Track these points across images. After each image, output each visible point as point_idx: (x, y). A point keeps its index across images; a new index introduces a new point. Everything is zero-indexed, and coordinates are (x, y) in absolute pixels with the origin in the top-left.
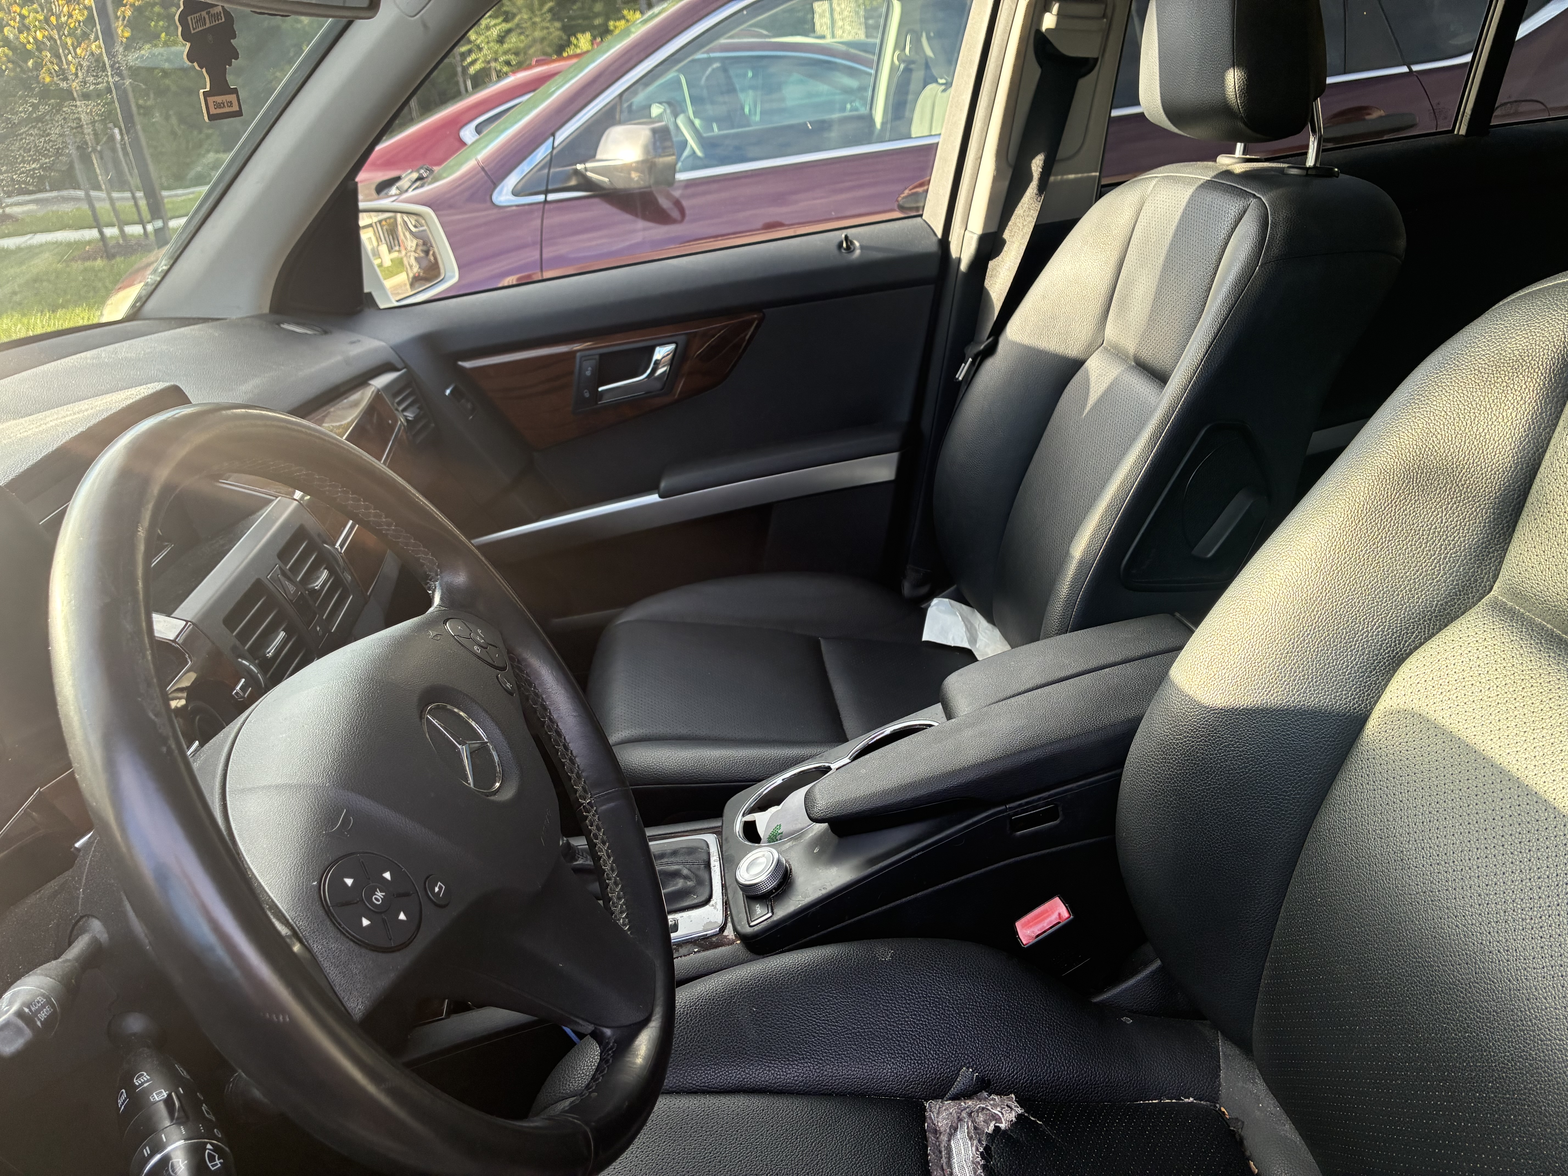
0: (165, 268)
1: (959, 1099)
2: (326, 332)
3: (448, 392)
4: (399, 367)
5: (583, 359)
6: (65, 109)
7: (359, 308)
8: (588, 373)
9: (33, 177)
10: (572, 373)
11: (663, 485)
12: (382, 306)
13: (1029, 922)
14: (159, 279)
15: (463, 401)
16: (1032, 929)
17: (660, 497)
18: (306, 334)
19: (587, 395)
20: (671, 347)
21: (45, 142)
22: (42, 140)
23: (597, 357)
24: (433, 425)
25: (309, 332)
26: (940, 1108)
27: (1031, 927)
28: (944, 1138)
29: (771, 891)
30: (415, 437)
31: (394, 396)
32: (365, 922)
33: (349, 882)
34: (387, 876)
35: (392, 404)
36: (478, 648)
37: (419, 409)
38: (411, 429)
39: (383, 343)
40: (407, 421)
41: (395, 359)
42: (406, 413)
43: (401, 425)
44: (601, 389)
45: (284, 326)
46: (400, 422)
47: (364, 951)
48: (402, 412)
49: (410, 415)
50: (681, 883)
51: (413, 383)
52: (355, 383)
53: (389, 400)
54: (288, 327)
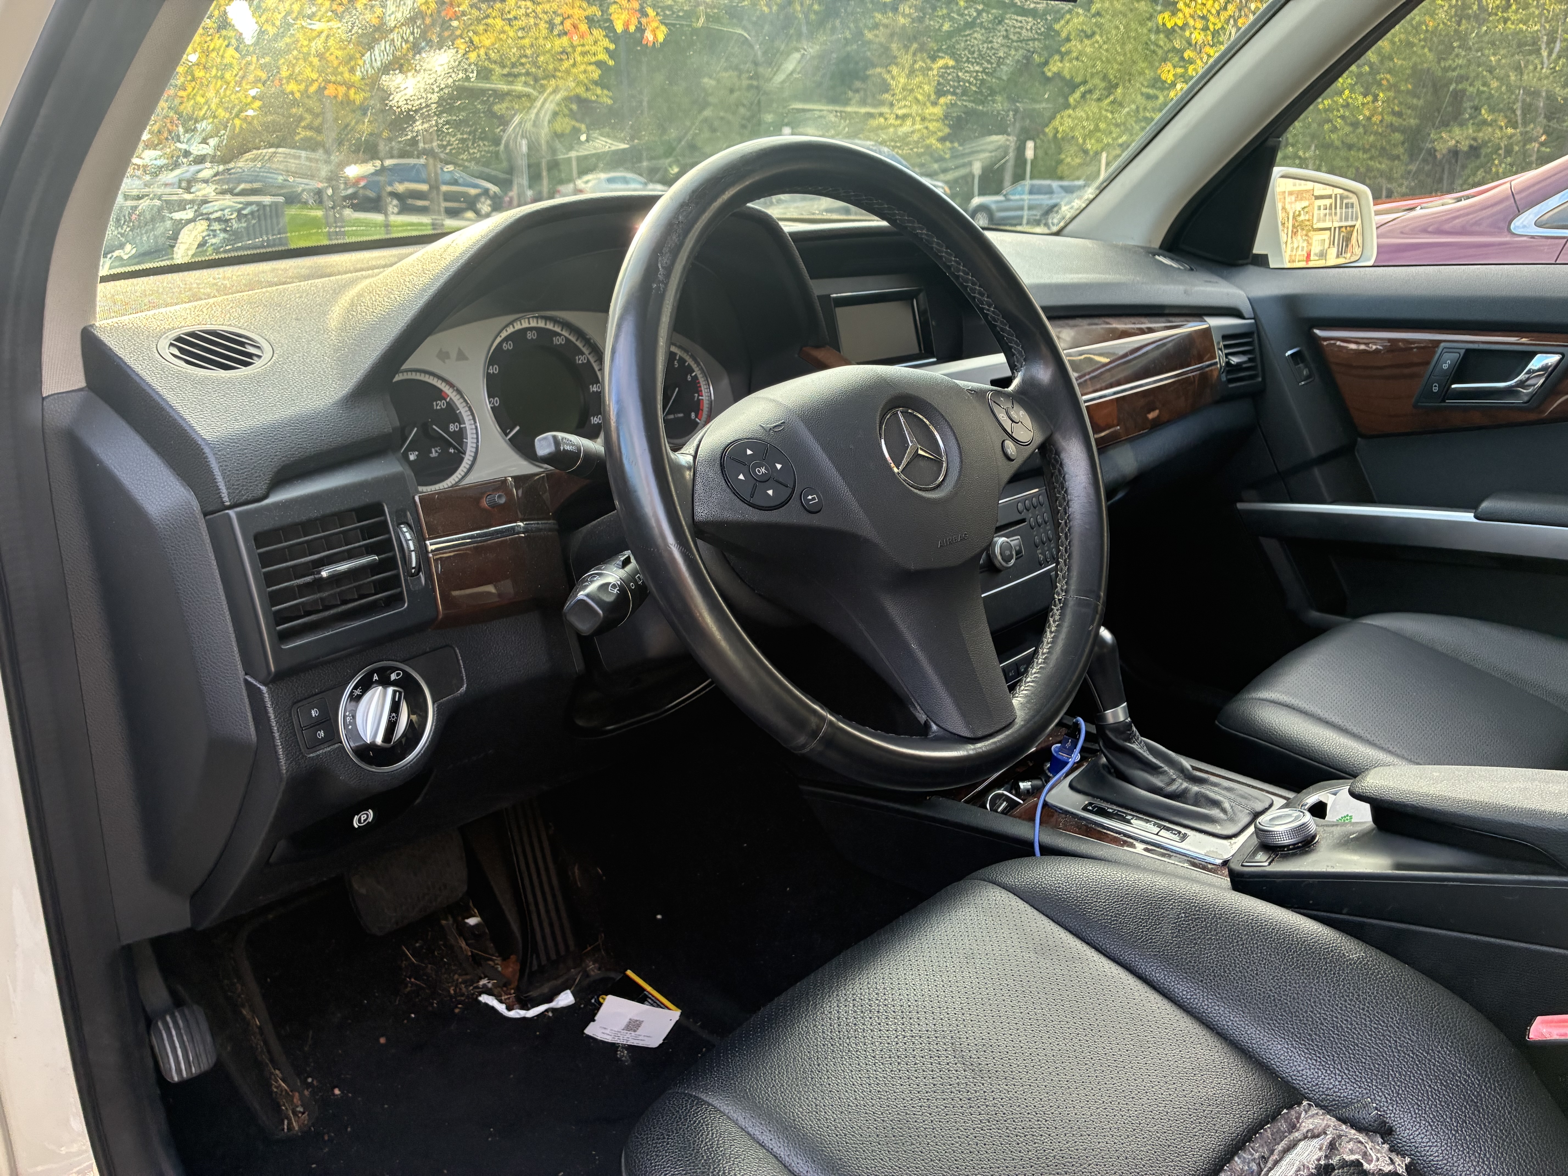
0: (1091, 197)
1: (1345, 1122)
2: (1192, 269)
3: (1289, 353)
4: (1246, 316)
5: (1445, 350)
6: (1007, 21)
7: (1241, 262)
8: (1445, 366)
9: (976, 78)
10: (1428, 363)
11: (1485, 505)
12: (1272, 266)
13: (1552, 1022)
14: (1084, 205)
15: (1301, 365)
16: (1550, 1030)
17: (1476, 517)
18: (1172, 266)
19: (1436, 389)
20: (1556, 358)
21: (988, 48)
22: (985, 45)
23: (1462, 352)
24: (1260, 379)
25: (1174, 265)
26: (1317, 1114)
27: (1553, 1028)
28: (1297, 1135)
29: (1282, 847)
30: (1230, 381)
31: (1225, 337)
32: (741, 477)
33: (749, 452)
34: (779, 466)
35: (1218, 343)
36: (1006, 418)
37: (1250, 360)
38: (1228, 372)
39: (1242, 293)
40: (1228, 364)
41: (1246, 308)
42: (1230, 357)
43: (1216, 363)
44: (1453, 386)
45: (1157, 257)
46: (1217, 360)
47: (728, 490)
48: (1227, 355)
49: (1235, 360)
50: (1215, 812)
51: (1255, 335)
52: (1184, 312)
53: (1216, 338)
54: (1161, 259)
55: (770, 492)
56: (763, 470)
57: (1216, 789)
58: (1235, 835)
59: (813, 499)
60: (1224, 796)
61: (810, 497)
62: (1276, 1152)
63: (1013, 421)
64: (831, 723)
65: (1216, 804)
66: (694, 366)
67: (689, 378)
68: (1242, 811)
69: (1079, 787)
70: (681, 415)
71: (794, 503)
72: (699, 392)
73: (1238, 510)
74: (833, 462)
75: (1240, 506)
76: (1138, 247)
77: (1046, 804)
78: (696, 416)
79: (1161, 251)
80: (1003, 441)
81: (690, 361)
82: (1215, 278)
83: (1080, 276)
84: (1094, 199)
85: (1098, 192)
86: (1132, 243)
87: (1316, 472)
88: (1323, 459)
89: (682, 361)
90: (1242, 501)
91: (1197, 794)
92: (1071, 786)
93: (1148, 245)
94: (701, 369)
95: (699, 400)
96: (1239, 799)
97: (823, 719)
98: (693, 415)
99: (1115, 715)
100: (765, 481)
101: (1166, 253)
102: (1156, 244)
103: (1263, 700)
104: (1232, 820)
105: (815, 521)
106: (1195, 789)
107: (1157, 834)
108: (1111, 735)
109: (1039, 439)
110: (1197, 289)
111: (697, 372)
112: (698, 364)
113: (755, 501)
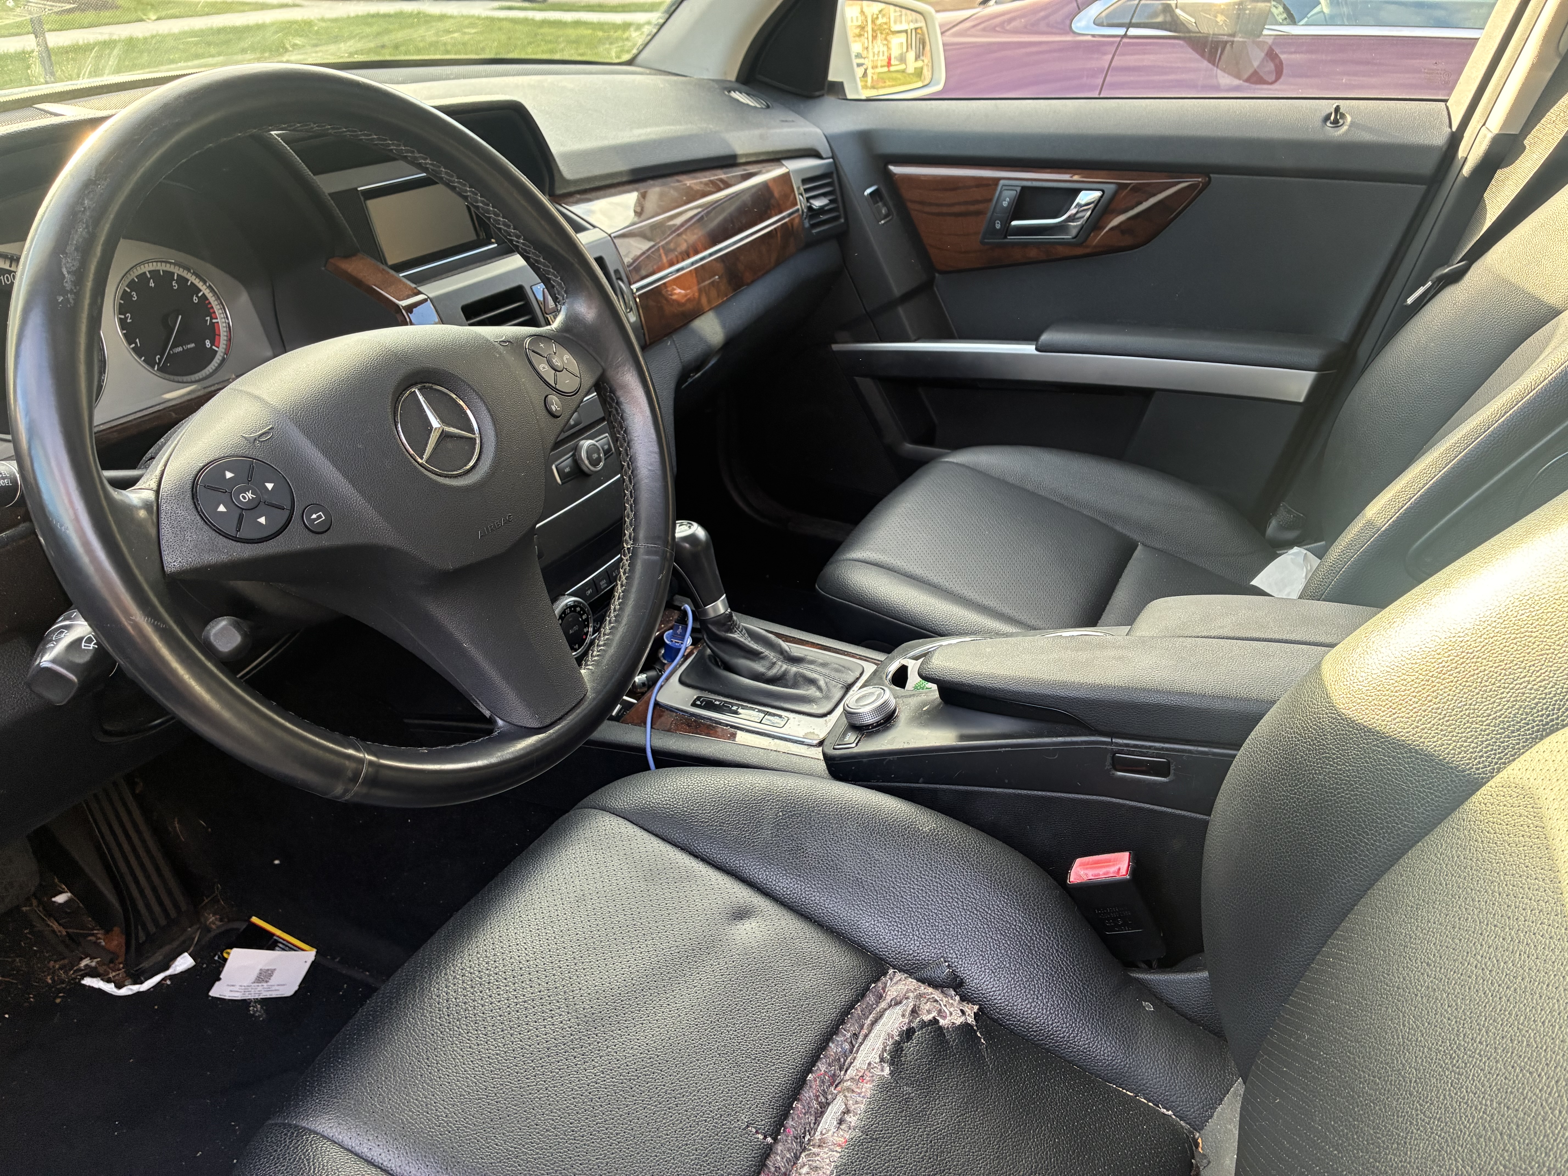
1: (924, 983)
2: (768, 107)
3: (868, 191)
4: (824, 156)
5: (1004, 188)
7: (817, 93)
8: (1005, 204)
10: (990, 200)
11: (1045, 337)
12: (849, 96)
13: (1088, 864)
15: (880, 204)
16: (1086, 872)
17: (1037, 349)
18: (748, 105)
19: (998, 226)
20: (1097, 194)
23: (1019, 189)
24: (842, 220)
25: (750, 104)
26: (900, 980)
27: (1087, 869)
28: (883, 1005)
29: (867, 726)
30: (813, 226)
31: (805, 181)
32: (222, 508)
33: (229, 475)
34: (270, 486)
35: (799, 188)
36: (547, 367)
37: (831, 201)
38: (811, 217)
39: (818, 131)
40: (810, 208)
41: (823, 147)
42: (812, 201)
43: (798, 210)
44: (1014, 223)
45: (733, 94)
46: (799, 206)
47: (206, 527)
48: (808, 199)
49: (817, 204)
50: (812, 691)
51: (835, 176)
52: (762, 158)
53: (796, 183)
54: (736, 95)
55: (262, 520)
56: (249, 495)
57: (813, 666)
58: (830, 712)
59: (319, 517)
60: (820, 674)
61: (314, 516)
62: (865, 1027)
63: (556, 370)
64: (371, 763)
65: (812, 682)
66: (200, 285)
67: (195, 299)
68: (835, 686)
69: (688, 681)
70: (193, 345)
71: (295, 524)
72: (212, 315)
73: (834, 352)
74: (339, 470)
75: (835, 347)
76: (713, 80)
77: (657, 704)
78: (212, 344)
79: (737, 85)
80: (547, 396)
81: (193, 279)
82: (791, 116)
83: (649, 130)
84: (665, 23)
85: (667, 16)
86: (706, 76)
87: (900, 310)
88: (906, 297)
89: (182, 280)
90: (836, 342)
91: (796, 675)
92: (681, 682)
93: (723, 78)
94: (210, 287)
95: (212, 324)
96: (833, 674)
97: (361, 761)
98: (208, 343)
99: (715, 609)
100: (254, 507)
101: (743, 87)
102: (732, 76)
103: (855, 560)
104: (827, 697)
105: (324, 541)
106: (794, 669)
107: (760, 723)
108: (713, 629)
109: (589, 381)
110: (773, 131)
111: (204, 290)
112: (205, 282)
113: (243, 534)
